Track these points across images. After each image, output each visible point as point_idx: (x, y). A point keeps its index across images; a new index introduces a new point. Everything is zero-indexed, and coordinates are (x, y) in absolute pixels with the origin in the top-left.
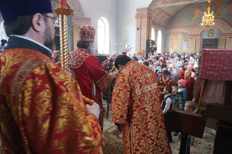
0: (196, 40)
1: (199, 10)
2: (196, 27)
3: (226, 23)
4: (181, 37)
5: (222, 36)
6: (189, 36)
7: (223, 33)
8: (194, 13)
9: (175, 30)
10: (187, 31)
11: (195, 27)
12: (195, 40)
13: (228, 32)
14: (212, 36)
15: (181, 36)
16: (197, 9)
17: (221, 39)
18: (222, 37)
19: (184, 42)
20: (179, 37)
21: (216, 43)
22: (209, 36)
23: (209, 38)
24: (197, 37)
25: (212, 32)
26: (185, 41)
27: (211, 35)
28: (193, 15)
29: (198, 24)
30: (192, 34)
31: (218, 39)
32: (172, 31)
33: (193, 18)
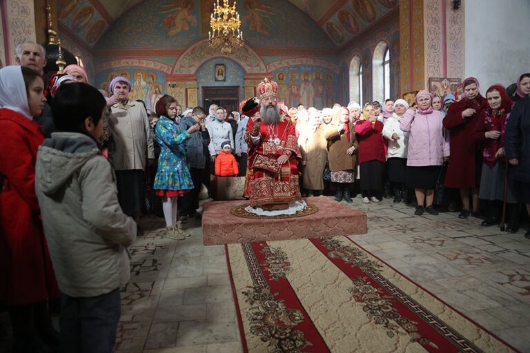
0: (186, 89)
1: (185, 12)
2: (183, 56)
3: (251, 51)
4: (143, 83)
5: (245, 79)
6: (167, 80)
7: (248, 72)
8: (173, 19)
9: (123, 63)
10: (159, 66)
11: (180, 55)
12: (183, 91)
13: (257, 72)
14: (224, 80)
15: (145, 80)
16: (180, 8)
17: (244, 88)
18: (245, 81)
19: (154, 95)
20: (140, 82)
21: (235, 99)
22: (216, 80)
23: (217, 84)
24: (188, 83)
25: (223, 69)
26: (156, 93)
27: (221, 78)
28: (171, 23)
29: (187, 49)
30: (174, 73)
31: (238, 87)
32: (115, 64)
33: (172, 32)
